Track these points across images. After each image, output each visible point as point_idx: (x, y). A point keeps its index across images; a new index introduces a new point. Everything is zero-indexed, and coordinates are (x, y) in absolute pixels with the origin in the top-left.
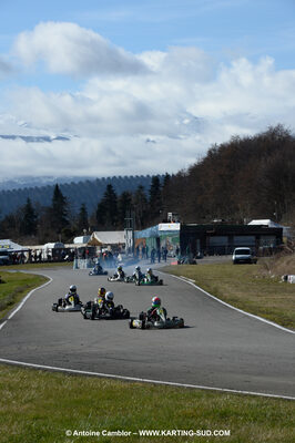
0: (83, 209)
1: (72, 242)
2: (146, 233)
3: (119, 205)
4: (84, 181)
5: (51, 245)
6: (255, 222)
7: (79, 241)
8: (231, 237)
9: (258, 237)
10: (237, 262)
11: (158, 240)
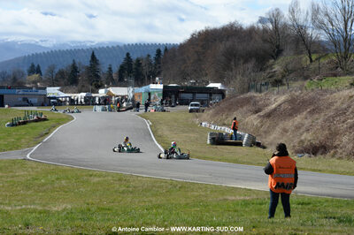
0: (110, 69)
1: (98, 93)
2: (142, 89)
3: (134, 66)
4: (115, 45)
5: (84, 94)
6: (211, 85)
7: (102, 92)
8: (194, 94)
9: (211, 95)
10: (191, 111)
11: (149, 94)
